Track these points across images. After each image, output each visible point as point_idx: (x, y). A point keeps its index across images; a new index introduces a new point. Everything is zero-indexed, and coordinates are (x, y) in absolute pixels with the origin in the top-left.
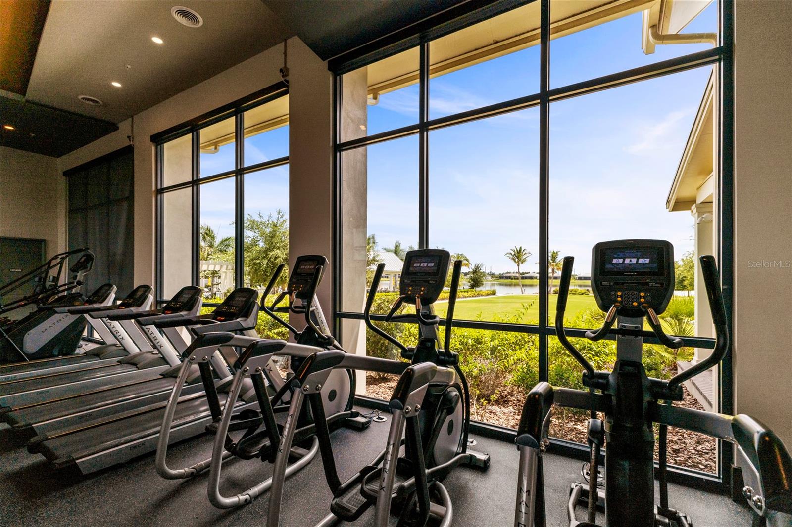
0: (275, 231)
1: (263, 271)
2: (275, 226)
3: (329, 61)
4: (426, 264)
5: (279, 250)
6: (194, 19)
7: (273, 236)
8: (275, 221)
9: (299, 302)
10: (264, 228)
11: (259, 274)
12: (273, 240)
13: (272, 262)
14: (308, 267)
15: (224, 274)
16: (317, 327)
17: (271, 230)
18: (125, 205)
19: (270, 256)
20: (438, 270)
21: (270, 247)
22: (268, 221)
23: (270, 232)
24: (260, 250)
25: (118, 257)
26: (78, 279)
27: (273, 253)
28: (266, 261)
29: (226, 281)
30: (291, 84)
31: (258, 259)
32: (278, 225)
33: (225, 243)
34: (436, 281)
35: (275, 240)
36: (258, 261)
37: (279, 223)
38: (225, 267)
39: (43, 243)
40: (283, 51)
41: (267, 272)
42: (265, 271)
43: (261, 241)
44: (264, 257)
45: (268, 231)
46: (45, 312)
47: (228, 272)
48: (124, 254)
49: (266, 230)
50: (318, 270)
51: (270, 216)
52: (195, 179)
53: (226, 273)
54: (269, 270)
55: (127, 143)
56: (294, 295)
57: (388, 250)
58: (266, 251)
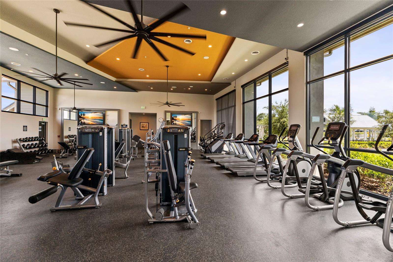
0: (283, 110)
1: (278, 128)
2: (284, 107)
3: (304, 52)
4: (335, 127)
5: (286, 118)
6: (257, 52)
7: (282, 111)
8: (284, 105)
9: (291, 139)
10: (278, 108)
11: (276, 130)
12: (283, 114)
13: (282, 124)
14: (294, 128)
15: (260, 130)
16: (297, 148)
17: (281, 109)
18: (233, 108)
19: (281, 121)
20: (339, 129)
21: (281, 117)
22: (280, 105)
23: (281, 110)
24: (276, 119)
25: (231, 125)
26: (222, 132)
27: (282, 120)
28: (279, 124)
29: (261, 133)
30: (289, 63)
31: (275, 123)
32: (285, 107)
33: (260, 116)
34: (338, 133)
35: (284, 114)
36: (275, 124)
37: (285, 105)
38: (261, 127)
39: (211, 121)
40: (286, 52)
41: (280, 129)
42: (279, 129)
43: (277, 115)
44: (278, 122)
45: (280, 109)
46: (216, 141)
47: (262, 129)
48: (233, 124)
49: (279, 109)
50: (297, 129)
51: (281, 103)
52: (255, 98)
53: (261, 129)
54: (281, 128)
55: (234, 89)
56: (289, 137)
57: (362, 114)
58: (279, 119)
